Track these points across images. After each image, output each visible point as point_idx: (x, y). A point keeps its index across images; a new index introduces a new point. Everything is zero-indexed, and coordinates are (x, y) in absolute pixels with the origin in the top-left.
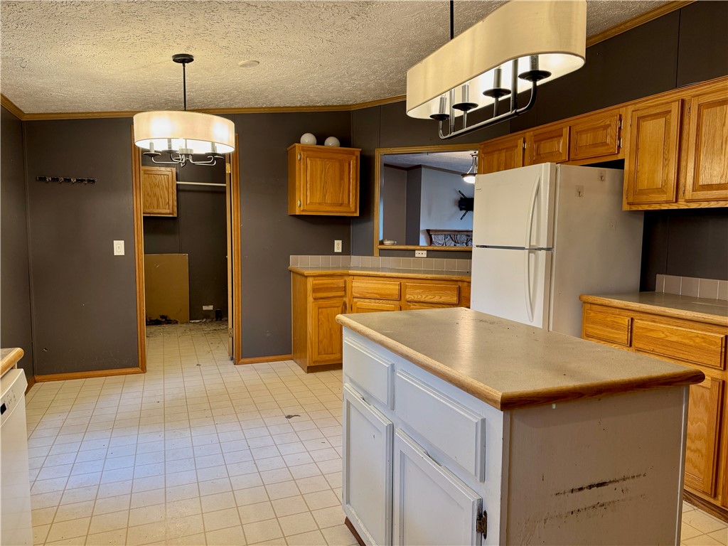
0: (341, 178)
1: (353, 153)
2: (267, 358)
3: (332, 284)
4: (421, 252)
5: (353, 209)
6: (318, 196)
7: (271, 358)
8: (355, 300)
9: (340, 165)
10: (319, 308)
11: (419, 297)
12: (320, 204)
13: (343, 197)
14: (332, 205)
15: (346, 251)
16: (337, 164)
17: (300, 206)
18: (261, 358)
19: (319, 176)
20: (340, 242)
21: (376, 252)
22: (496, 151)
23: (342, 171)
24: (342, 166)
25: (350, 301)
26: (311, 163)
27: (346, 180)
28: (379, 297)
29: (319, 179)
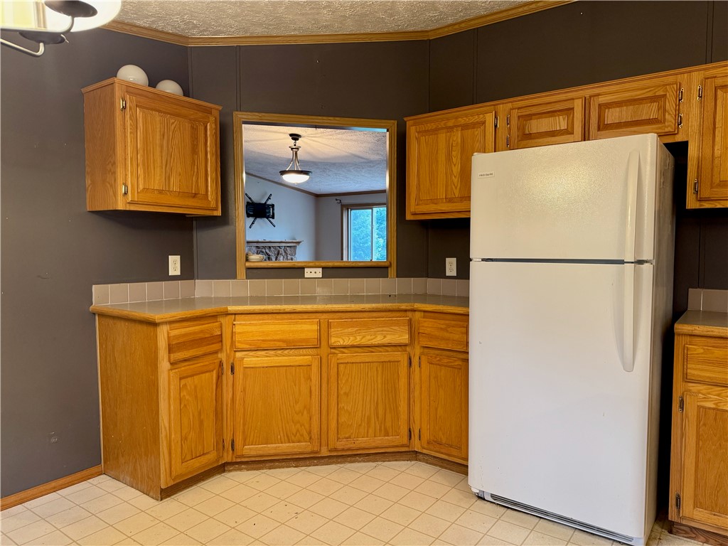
0: (194, 151)
1: (208, 111)
2: (53, 484)
3: (202, 331)
4: (313, 270)
5: (213, 204)
6: (158, 178)
7: (61, 481)
8: (239, 355)
9: (192, 127)
10: (181, 379)
11: (352, 338)
12: (161, 192)
13: (197, 181)
14: (181, 194)
15: (188, 272)
16: (188, 125)
17: (126, 194)
18: (42, 488)
19: (158, 142)
20: (178, 258)
21: (241, 271)
22: (442, 128)
23: (194, 138)
24: (194, 130)
25: (228, 357)
26: (145, 119)
27: (202, 155)
28: (284, 345)
29: (158, 149)
